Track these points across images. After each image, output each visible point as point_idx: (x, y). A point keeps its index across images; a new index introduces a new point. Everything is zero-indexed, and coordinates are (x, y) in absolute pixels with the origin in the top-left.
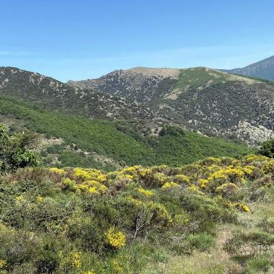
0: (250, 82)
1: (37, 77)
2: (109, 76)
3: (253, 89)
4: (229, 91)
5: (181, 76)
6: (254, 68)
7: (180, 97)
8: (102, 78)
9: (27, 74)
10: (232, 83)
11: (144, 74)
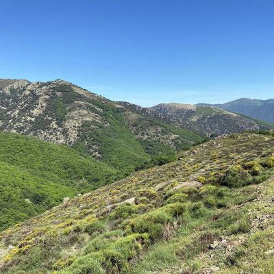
0: (235, 115)
1: (139, 107)
2: (157, 106)
3: (236, 119)
4: (225, 120)
5: (197, 109)
6: (229, 105)
7: (198, 120)
8: (154, 107)
9: (135, 106)
10: (226, 115)
11: (177, 107)
